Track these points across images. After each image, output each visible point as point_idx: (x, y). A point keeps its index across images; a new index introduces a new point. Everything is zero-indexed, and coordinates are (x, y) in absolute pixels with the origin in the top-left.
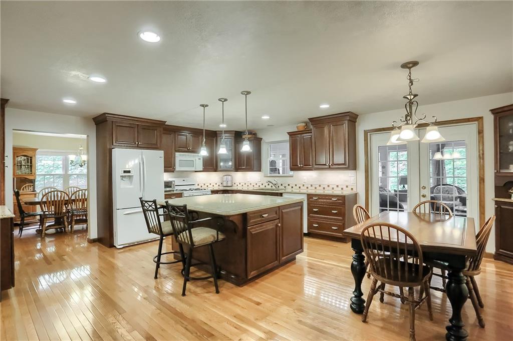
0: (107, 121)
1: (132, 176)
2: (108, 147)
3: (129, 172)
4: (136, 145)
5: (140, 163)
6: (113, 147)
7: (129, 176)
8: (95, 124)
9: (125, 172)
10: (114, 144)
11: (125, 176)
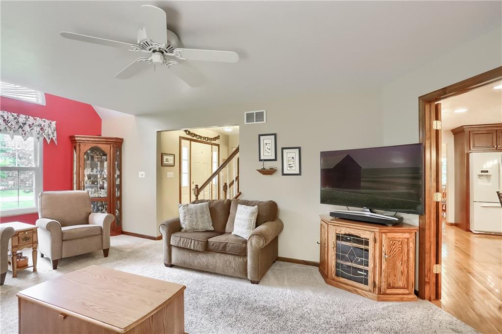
0: (464, 131)
1: (491, 175)
2: (466, 152)
3: (487, 172)
4: (495, 148)
5: (499, 164)
6: (470, 151)
7: (487, 175)
8: (453, 134)
9: (482, 172)
10: (472, 149)
11: (483, 175)
